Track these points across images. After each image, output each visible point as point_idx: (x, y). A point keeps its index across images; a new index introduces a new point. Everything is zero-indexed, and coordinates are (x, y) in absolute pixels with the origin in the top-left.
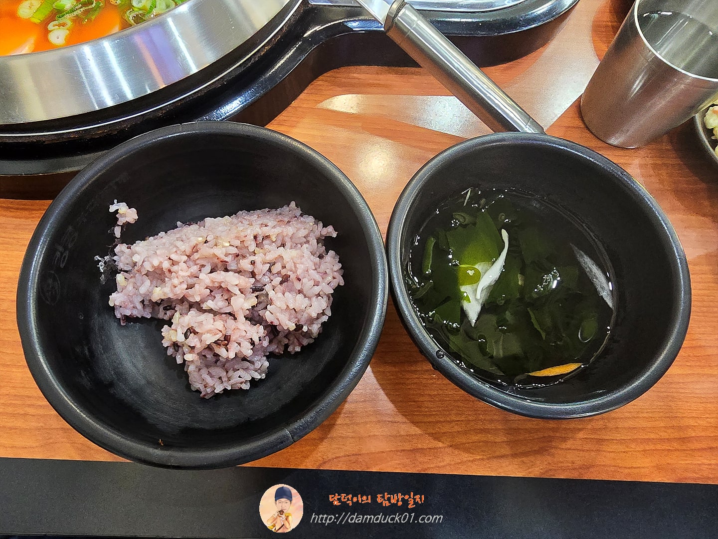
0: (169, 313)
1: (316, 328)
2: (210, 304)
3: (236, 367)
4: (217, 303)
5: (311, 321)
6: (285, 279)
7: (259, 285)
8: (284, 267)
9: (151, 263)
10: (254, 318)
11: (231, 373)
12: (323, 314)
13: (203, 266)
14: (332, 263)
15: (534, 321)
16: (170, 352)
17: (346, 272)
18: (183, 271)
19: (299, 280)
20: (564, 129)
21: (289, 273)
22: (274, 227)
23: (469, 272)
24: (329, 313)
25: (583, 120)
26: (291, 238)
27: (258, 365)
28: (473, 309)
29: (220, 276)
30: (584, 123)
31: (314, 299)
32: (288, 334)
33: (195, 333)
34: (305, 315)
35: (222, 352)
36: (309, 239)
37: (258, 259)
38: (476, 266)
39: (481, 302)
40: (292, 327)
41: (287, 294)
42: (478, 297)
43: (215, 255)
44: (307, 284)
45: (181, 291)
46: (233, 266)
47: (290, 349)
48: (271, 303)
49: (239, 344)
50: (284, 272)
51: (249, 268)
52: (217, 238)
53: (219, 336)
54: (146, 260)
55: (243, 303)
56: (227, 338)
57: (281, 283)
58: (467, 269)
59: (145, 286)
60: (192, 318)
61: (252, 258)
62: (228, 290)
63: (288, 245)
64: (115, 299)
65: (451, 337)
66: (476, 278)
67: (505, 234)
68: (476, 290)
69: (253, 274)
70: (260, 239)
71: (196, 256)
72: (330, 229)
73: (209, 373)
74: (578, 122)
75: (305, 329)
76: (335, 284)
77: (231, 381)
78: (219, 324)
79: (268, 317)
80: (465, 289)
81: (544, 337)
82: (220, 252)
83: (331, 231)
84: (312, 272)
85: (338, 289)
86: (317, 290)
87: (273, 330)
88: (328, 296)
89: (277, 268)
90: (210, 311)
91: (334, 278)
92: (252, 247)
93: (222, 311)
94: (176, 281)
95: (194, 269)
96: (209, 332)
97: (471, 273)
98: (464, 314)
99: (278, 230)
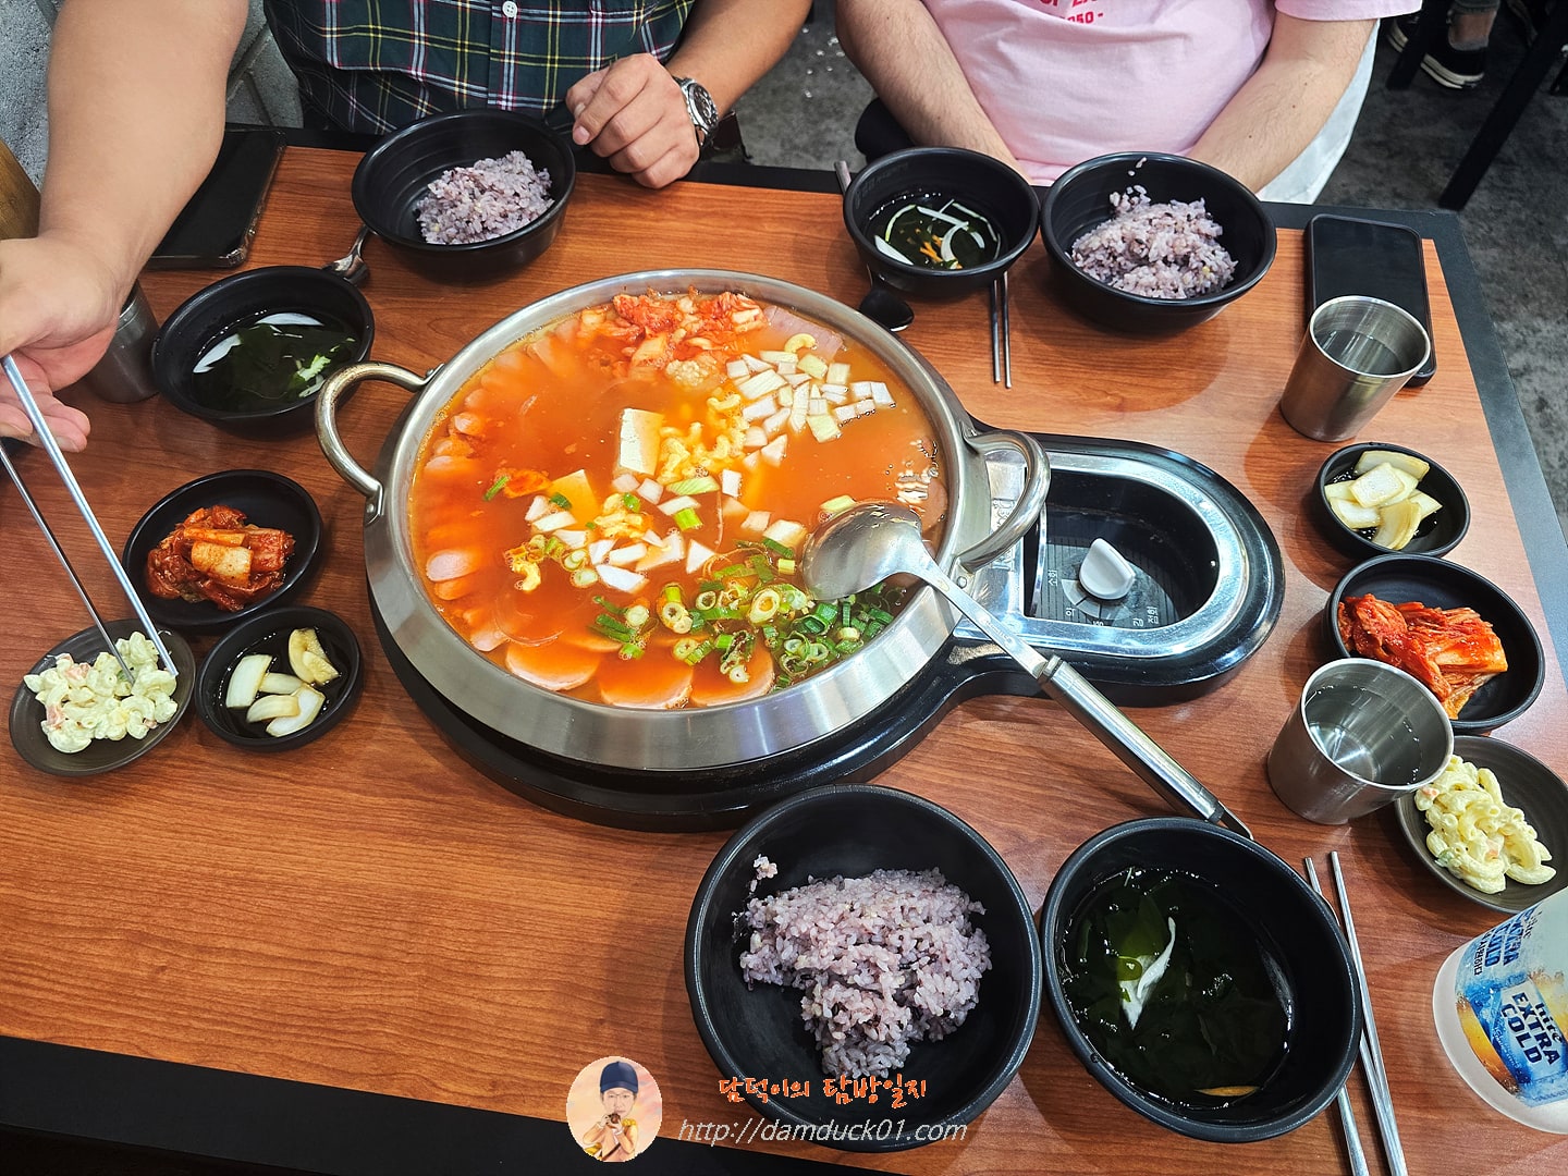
0: (808, 983)
1: (962, 1015)
2: (857, 979)
3: (877, 1051)
4: (863, 979)
5: (959, 1007)
6: (934, 958)
7: (905, 962)
8: (932, 945)
9: (799, 929)
10: (901, 1000)
11: (871, 1057)
12: (971, 1001)
13: (848, 936)
14: (978, 943)
15: (1203, 1030)
16: (808, 1027)
17: (994, 954)
18: (832, 942)
19: (948, 961)
20: (1248, 793)
21: (938, 953)
22: (920, 899)
23: (1130, 965)
24: (976, 1000)
25: (1270, 783)
26: (937, 912)
27: (899, 1052)
28: (1133, 1010)
29: (868, 950)
30: (1272, 787)
31: (962, 983)
32: (933, 1020)
33: (845, 1010)
34: (953, 1000)
35: (873, 1033)
36: (955, 913)
37: (906, 933)
38: (1138, 960)
39: (1142, 1001)
40: (940, 1012)
41: (935, 975)
42: (1139, 996)
43: (863, 926)
44: (956, 967)
45: (828, 962)
46: (878, 939)
47: (932, 1036)
48: (919, 983)
49: (888, 1026)
50: (932, 951)
51: (898, 943)
52: (862, 906)
53: (870, 1017)
54: (792, 923)
55: (891, 982)
56: (877, 1019)
57: (929, 963)
58: (1126, 961)
59: (788, 952)
60: (836, 993)
61: (900, 932)
62: (876, 966)
63: (935, 920)
64: (749, 960)
65: (1108, 1040)
66: (1137, 974)
67: (1172, 923)
68: (1137, 987)
69: (900, 950)
70: (906, 910)
71: (843, 924)
72: (979, 905)
73: (848, 1055)
74: (1265, 785)
75: (952, 1016)
76: (982, 968)
77: (869, 1068)
78: (868, 1003)
79: (918, 1000)
80: (1126, 985)
81: (1214, 1052)
82: (868, 923)
83: (978, 907)
84: (960, 953)
85: (985, 973)
86: (966, 973)
87: (917, 1012)
88: (976, 981)
89: (925, 945)
90: (855, 986)
91: (982, 961)
92: (899, 920)
93: (868, 988)
94: (824, 952)
95: (841, 939)
96: (859, 1010)
97: (1131, 966)
98: (1123, 1015)
99: (925, 902)
